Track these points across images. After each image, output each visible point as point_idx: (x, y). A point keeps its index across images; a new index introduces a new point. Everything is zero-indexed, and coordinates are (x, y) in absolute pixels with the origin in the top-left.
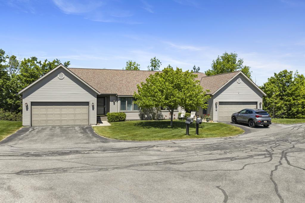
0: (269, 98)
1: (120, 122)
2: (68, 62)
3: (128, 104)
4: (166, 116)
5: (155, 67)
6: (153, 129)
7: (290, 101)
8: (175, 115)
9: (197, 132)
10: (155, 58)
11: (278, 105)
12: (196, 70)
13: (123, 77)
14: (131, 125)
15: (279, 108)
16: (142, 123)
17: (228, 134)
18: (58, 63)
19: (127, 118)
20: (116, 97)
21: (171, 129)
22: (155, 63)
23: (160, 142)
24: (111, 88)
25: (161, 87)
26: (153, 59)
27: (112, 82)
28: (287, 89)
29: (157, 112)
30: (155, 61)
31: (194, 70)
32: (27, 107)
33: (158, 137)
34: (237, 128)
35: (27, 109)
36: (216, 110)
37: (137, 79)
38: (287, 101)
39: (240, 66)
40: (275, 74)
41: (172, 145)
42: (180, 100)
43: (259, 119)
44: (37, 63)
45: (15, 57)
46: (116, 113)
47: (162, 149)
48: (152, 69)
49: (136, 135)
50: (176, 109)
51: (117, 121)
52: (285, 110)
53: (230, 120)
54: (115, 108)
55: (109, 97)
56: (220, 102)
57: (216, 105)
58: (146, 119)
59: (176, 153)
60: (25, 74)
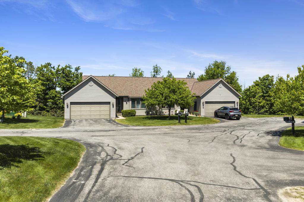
0: (254, 98)
1: (132, 117)
2: (79, 67)
3: (137, 103)
4: (166, 113)
5: (156, 73)
6: (157, 120)
7: (270, 101)
8: (172, 112)
9: (186, 122)
10: (156, 65)
11: (260, 104)
12: (191, 75)
13: (132, 82)
14: (140, 118)
15: (263, 107)
16: (148, 117)
17: (208, 123)
18: (70, 68)
19: (137, 114)
20: (128, 98)
21: (169, 121)
22: (156, 70)
23: (161, 127)
24: (124, 91)
25: (162, 92)
26: (155, 66)
27: (124, 87)
28: (269, 90)
29: (159, 110)
30: (157, 68)
31: (189, 75)
32: (67, 105)
33: (160, 124)
34: (216, 120)
35: (68, 107)
36: (203, 108)
37: (143, 84)
38: (268, 101)
39: (228, 71)
40: (260, 78)
41: (169, 128)
42: (174, 100)
43: (231, 113)
44: (51, 68)
45: (32, 63)
46: (128, 110)
47: (163, 129)
48: (154, 74)
49: (146, 123)
50: (174, 107)
51: (130, 116)
52: (267, 108)
53: (213, 115)
54: (127, 106)
55: (123, 98)
56: (206, 102)
57: (203, 104)
58: (151, 115)
59: (170, 131)
60: (42, 78)
